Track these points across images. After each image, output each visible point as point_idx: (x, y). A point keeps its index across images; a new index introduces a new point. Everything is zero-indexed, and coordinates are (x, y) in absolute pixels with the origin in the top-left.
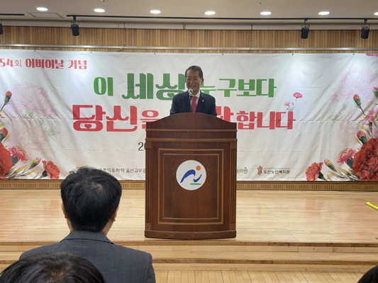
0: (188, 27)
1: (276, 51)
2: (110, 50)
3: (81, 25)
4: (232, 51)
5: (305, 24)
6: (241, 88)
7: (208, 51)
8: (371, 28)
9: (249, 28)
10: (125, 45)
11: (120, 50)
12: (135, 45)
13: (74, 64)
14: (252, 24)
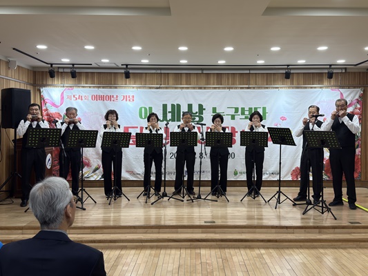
0: (205, 72)
1: (267, 88)
2: (150, 88)
3: (131, 71)
4: (236, 88)
5: (288, 69)
6: (243, 113)
7: (219, 88)
8: (335, 71)
9: (248, 72)
10: (161, 85)
11: (157, 88)
12: (168, 84)
13: (125, 98)
14: (250, 69)
